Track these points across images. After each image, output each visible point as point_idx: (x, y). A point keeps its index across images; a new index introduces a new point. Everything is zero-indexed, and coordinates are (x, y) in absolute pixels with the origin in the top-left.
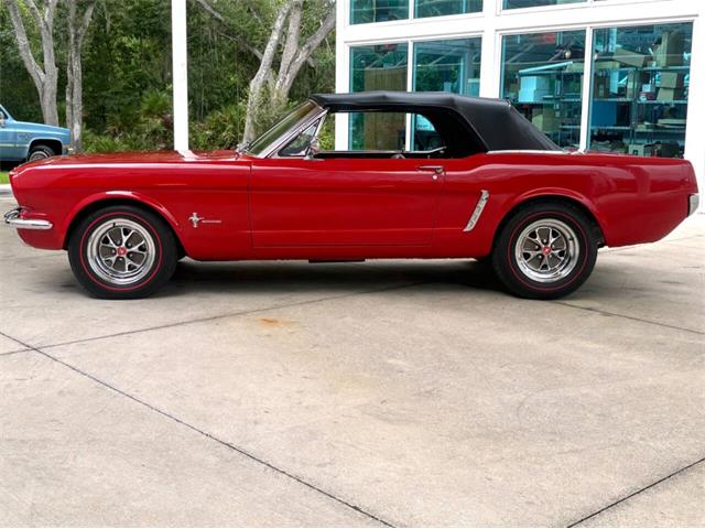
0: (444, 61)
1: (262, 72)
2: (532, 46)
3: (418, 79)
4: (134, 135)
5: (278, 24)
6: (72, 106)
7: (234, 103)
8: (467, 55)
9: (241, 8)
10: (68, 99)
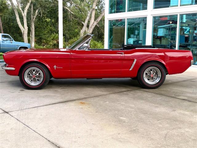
0: (135, 25)
1: (85, 28)
2: (160, 20)
3: (128, 30)
4: (49, 46)
5: (89, 15)
6: (32, 38)
7: (77, 37)
8: (142, 23)
9: (79, 11)
10: (31, 35)
